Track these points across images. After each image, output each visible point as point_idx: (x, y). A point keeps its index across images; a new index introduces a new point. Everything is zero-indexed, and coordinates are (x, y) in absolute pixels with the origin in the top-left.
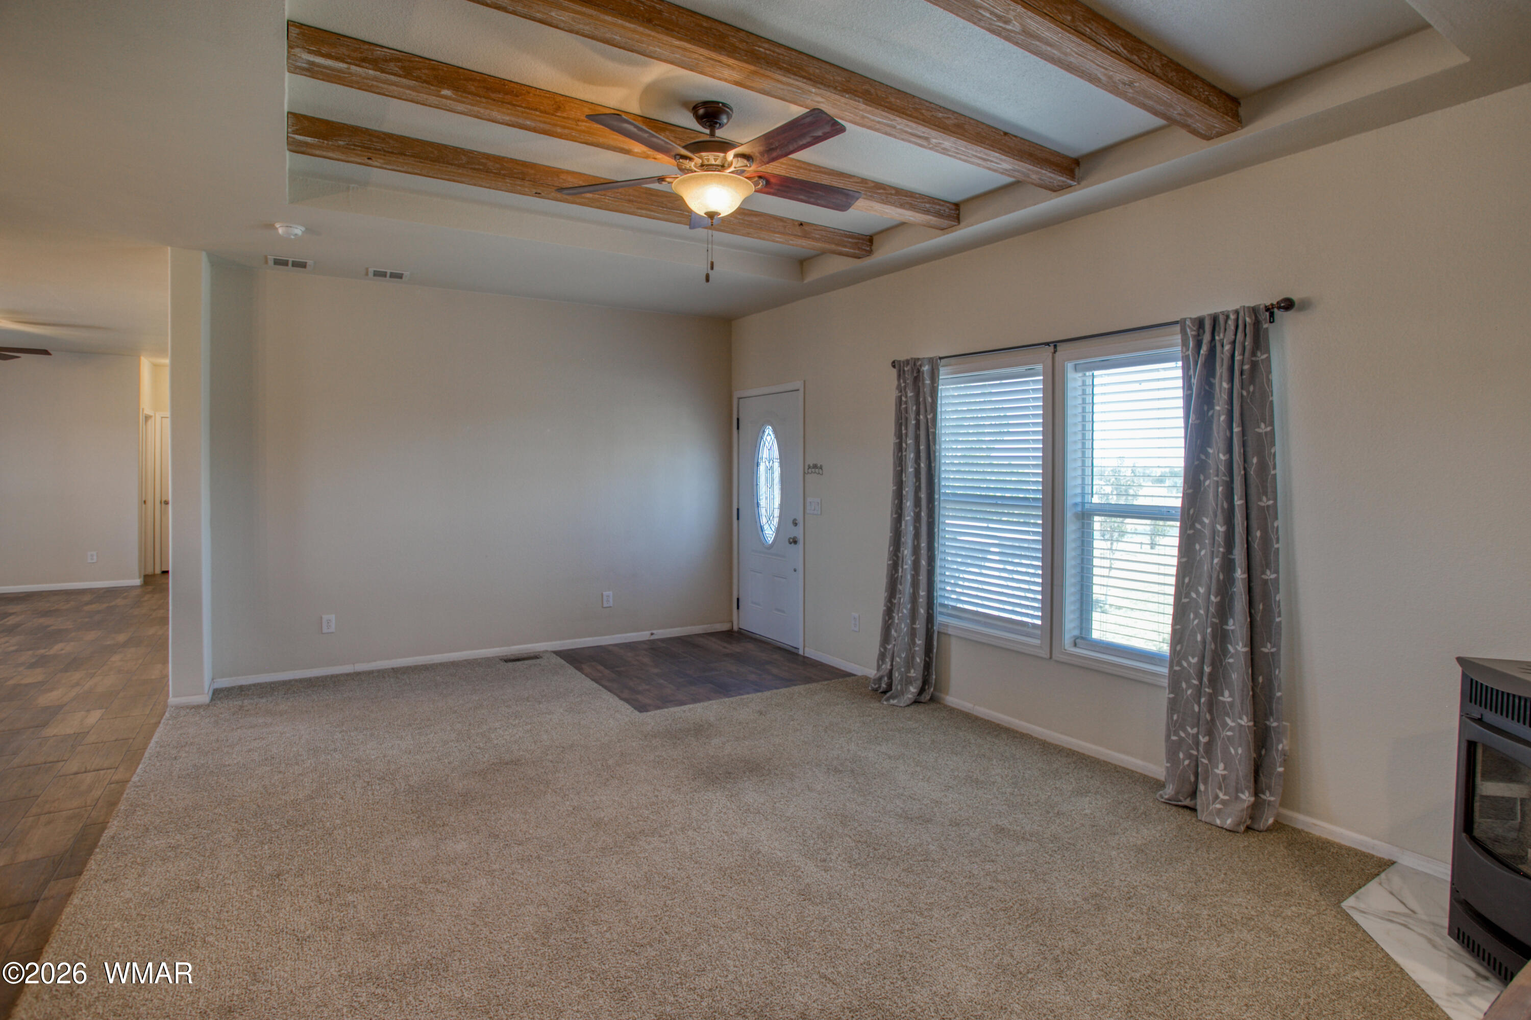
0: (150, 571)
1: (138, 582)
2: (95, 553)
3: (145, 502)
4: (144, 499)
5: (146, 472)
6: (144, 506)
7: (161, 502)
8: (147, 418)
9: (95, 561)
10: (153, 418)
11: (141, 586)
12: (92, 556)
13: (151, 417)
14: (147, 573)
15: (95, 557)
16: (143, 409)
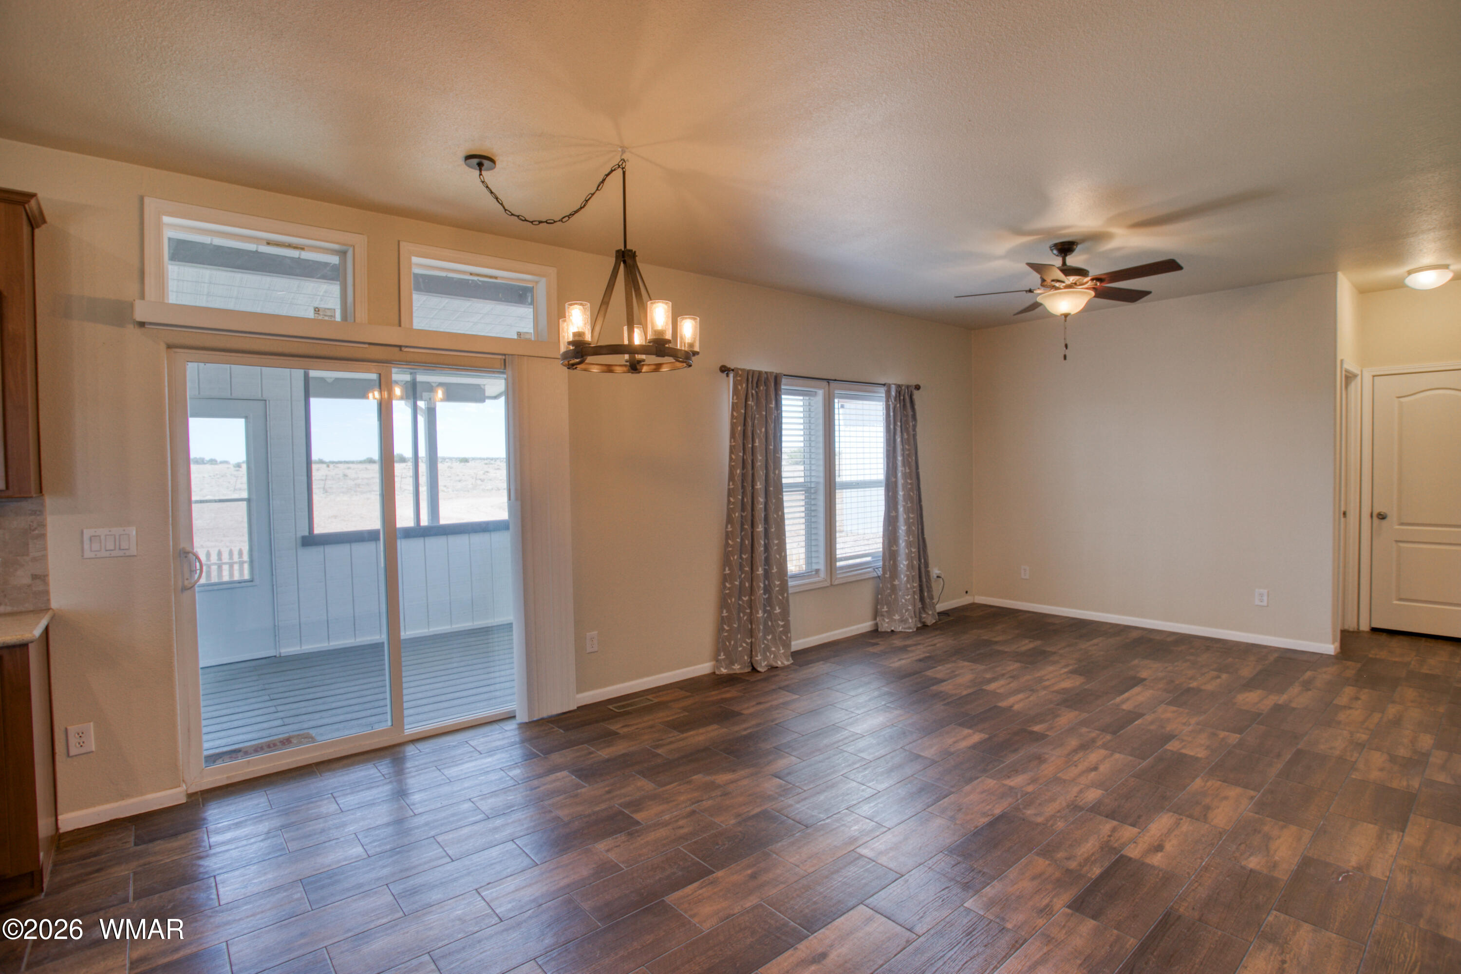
0: (1351, 625)
1: (1329, 648)
2: (1265, 591)
3: (1344, 514)
4: (1343, 509)
5: (1346, 465)
6: (1342, 519)
7: (1372, 516)
8: (1349, 378)
9: (1265, 603)
10: (1359, 378)
11: (1336, 657)
12: (1261, 595)
13: (1355, 376)
14: (1346, 627)
15: (1265, 598)
16: (1342, 361)
